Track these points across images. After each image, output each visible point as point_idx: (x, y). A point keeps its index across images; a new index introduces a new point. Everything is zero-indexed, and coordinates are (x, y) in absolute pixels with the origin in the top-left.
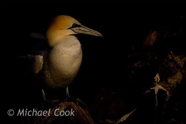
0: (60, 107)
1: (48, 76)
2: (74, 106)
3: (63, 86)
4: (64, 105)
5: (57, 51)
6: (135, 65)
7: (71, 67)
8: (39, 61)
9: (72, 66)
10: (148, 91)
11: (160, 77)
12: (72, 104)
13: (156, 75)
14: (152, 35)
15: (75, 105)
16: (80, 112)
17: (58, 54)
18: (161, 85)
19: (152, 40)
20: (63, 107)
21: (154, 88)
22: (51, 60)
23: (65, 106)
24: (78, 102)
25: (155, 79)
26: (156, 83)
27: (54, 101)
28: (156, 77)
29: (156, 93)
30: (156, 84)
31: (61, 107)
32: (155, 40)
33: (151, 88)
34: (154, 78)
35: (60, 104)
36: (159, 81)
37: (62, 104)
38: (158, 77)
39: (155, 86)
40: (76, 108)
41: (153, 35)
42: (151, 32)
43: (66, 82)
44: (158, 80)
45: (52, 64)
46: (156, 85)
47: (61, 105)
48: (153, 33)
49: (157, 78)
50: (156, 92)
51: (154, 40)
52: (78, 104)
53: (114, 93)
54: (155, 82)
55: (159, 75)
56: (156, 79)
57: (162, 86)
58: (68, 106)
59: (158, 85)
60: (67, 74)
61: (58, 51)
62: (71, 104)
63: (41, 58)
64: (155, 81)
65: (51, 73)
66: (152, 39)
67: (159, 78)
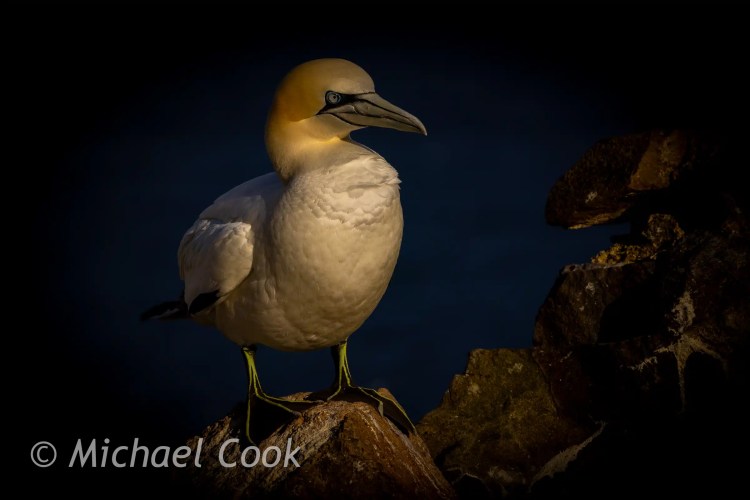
0: (314, 422)
1: (268, 299)
2: (366, 416)
3: (325, 340)
4: (328, 412)
5: (300, 201)
6: (600, 260)
7: (354, 265)
8: (236, 243)
9: (358, 265)
10: (648, 360)
11: (694, 305)
12: (361, 411)
13: (682, 300)
14: (665, 144)
15: (370, 413)
16: (390, 440)
17: (301, 211)
18: (701, 336)
19: (666, 163)
20: (327, 422)
21: (671, 348)
22: (276, 238)
23: (333, 417)
24: (381, 403)
25: (677, 312)
26: (681, 330)
27: (291, 399)
28: (678, 308)
29: (681, 365)
30: (680, 334)
31: (319, 423)
32: (677, 163)
33: (662, 350)
34: (674, 310)
35: (313, 412)
36: (693, 319)
37: (319, 409)
38: (687, 305)
39: (675, 339)
40: (377, 425)
41: (669, 144)
42: (661, 133)
43: (338, 325)
44: (686, 318)
45: (282, 251)
46: (679, 337)
47: (316, 415)
48: (669, 139)
49: (685, 309)
50: (679, 363)
51: (672, 163)
52: (381, 412)
53: (519, 367)
54: (677, 326)
55: (693, 296)
56: (681, 313)
57: (704, 341)
58: (346, 418)
59: (686, 336)
60: (338, 293)
61: (303, 199)
62: (356, 410)
63: (244, 231)
64: (677, 323)
65: (278, 289)
66: (666, 159)
67: (691, 308)
